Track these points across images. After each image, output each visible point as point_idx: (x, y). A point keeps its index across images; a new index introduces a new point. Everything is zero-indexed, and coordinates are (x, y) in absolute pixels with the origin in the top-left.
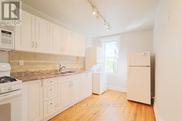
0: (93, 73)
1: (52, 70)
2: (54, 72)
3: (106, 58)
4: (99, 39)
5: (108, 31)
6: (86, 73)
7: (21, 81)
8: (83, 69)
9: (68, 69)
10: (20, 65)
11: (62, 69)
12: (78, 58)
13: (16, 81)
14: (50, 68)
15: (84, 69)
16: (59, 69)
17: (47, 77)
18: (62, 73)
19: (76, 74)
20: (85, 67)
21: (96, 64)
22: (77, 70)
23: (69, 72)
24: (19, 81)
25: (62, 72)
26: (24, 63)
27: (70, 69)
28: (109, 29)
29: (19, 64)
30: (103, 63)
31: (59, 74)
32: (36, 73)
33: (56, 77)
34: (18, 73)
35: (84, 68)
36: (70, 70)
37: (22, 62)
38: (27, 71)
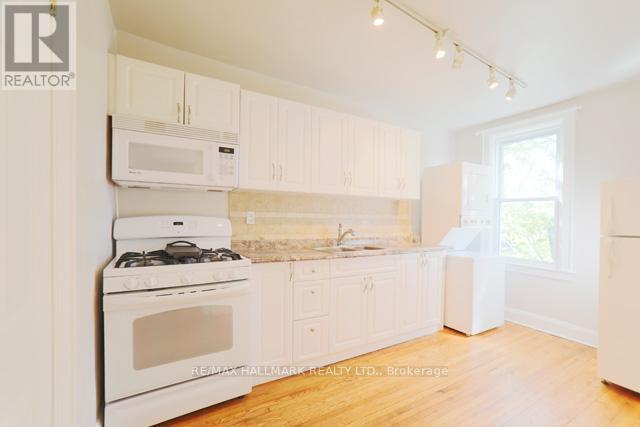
0: (447, 258)
1: (317, 240)
2: (323, 246)
3: (504, 204)
4: (477, 134)
5: (508, 99)
6: (418, 254)
7: (249, 261)
8: (414, 241)
9: (363, 238)
10: (248, 222)
11: (346, 236)
12: (396, 203)
13: (240, 258)
14: (314, 234)
15: (417, 241)
16: (337, 237)
17: (303, 256)
18: (344, 250)
19: (385, 254)
20: (420, 234)
21: (460, 226)
22: (391, 241)
23: (366, 248)
24: (245, 261)
25: (346, 247)
26: (256, 219)
27: (370, 238)
28: (512, 92)
29: (246, 222)
30: (488, 222)
31: (335, 250)
32: (278, 246)
33: (324, 258)
34: (244, 243)
35: (417, 238)
36: (369, 243)
37: (251, 217)
38: (262, 239)
